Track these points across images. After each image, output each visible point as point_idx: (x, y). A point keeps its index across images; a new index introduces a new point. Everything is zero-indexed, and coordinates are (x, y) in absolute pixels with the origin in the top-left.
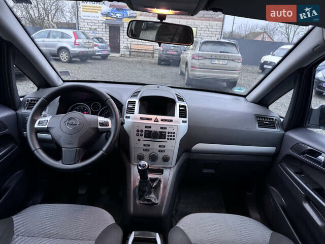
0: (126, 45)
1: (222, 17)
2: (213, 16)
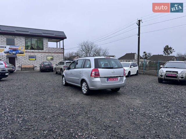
0: (19, 66)
1: (63, 52)
2: (60, 52)
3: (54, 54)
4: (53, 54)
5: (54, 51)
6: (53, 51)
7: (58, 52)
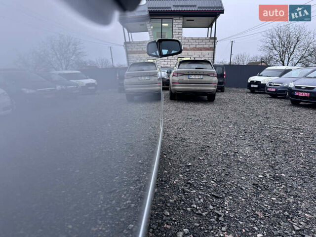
1: (213, 46)
2: (205, 46)
3: (193, 52)
4: (190, 52)
5: (195, 46)
6: (192, 46)
7: (201, 46)
